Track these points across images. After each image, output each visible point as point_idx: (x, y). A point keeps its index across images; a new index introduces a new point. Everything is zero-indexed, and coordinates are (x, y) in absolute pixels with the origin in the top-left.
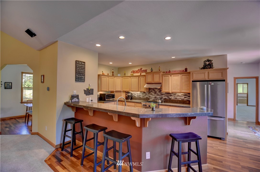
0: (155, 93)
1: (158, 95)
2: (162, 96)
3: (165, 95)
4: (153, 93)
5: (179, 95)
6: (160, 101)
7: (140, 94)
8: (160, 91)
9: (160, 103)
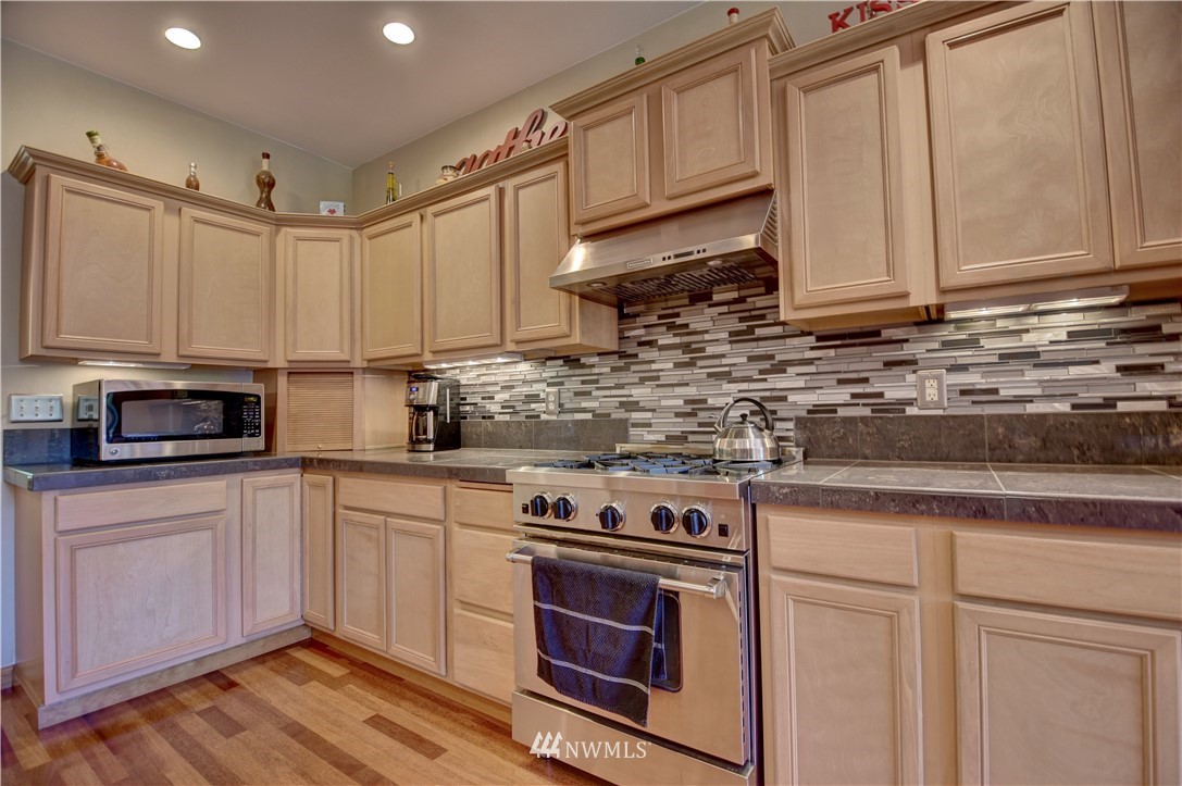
0: (686, 358)
1: (727, 377)
2: (778, 382)
3: (810, 362)
4: (664, 364)
5: (1028, 339)
6: (757, 445)
7: (526, 390)
8: (751, 330)
9: (762, 476)
